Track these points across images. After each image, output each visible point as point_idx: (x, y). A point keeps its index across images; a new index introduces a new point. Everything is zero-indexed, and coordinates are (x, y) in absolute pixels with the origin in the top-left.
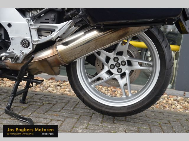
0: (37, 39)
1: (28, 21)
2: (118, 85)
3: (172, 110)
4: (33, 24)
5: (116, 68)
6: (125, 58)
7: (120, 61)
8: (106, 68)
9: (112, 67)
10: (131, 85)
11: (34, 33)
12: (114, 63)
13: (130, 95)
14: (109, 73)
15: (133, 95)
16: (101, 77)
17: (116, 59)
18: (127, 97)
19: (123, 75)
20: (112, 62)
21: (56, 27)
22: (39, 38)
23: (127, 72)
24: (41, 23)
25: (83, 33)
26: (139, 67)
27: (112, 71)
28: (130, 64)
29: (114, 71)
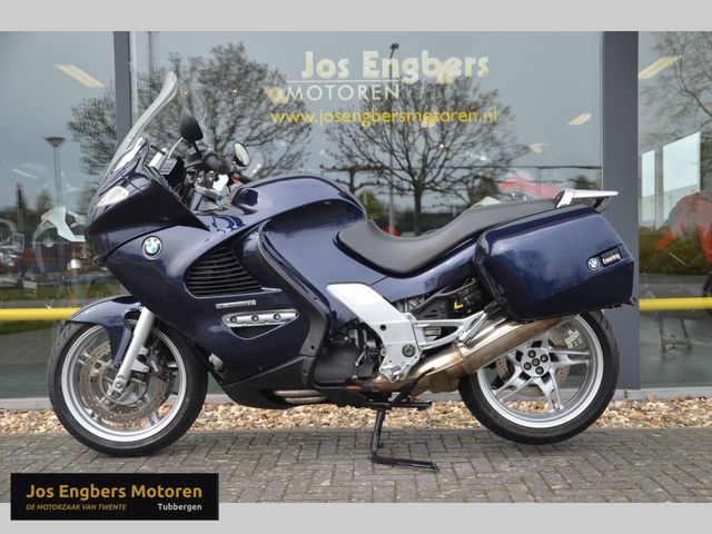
0: (425, 343)
1: (409, 318)
2: (541, 393)
3: (615, 427)
4: (415, 321)
5: (534, 368)
6: (546, 350)
7: (538, 357)
8: (519, 370)
9: (528, 366)
10: (562, 390)
11: (420, 333)
12: (530, 360)
13: (562, 407)
14: (524, 376)
15: (566, 408)
16: (514, 384)
17: (532, 354)
18: (558, 411)
19: (546, 378)
20: (526, 359)
21: (461, 324)
22: (428, 341)
23: (552, 371)
24: (427, 317)
25: (492, 327)
26: (570, 362)
27: (528, 372)
28: (554, 358)
29: (532, 373)
